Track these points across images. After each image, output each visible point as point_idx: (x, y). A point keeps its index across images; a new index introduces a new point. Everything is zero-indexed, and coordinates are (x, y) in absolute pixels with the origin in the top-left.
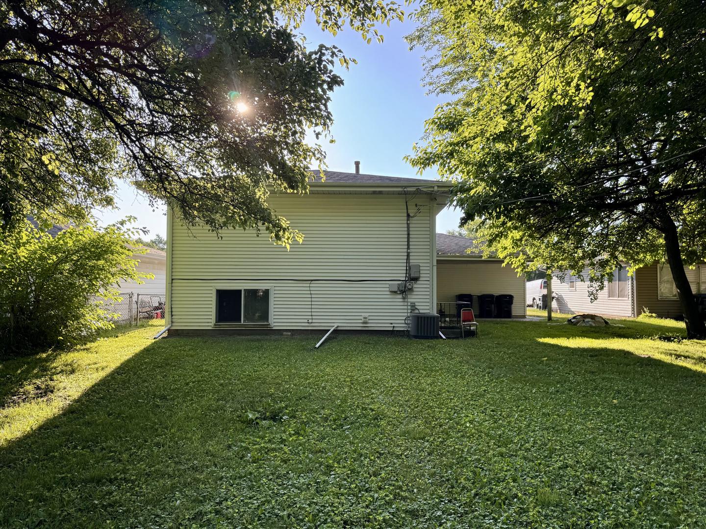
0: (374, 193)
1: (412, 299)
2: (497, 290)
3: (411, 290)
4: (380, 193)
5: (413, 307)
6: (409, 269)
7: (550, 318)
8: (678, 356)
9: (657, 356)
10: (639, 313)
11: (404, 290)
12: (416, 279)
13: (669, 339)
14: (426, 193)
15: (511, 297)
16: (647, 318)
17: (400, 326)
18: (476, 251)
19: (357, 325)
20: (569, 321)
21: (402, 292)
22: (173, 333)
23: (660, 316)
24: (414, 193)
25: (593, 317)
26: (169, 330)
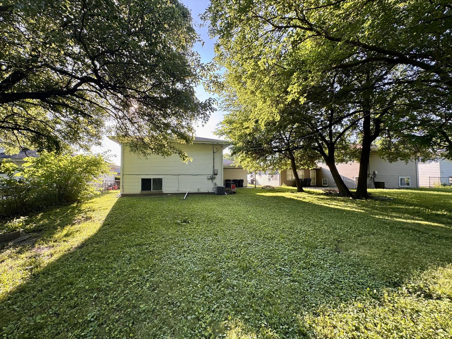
0: (202, 144)
1: (215, 181)
2: (238, 178)
3: (215, 178)
4: (204, 144)
5: (215, 184)
6: (214, 171)
7: (255, 187)
8: (298, 197)
9: (292, 197)
10: (281, 185)
11: (212, 178)
12: (216, 174)
13: (293, 192)
14: (220, 145)
15: (243, 180)
16: (284, 186)
17: (211, 191)
18: (234, 165)
19: (196, 191)
20: (262, 188)
21: (212, 179)
22: (123, 195)
23: (288, 185)
24: (216, 144)
25: (269, 186)
26: (122, 194)
